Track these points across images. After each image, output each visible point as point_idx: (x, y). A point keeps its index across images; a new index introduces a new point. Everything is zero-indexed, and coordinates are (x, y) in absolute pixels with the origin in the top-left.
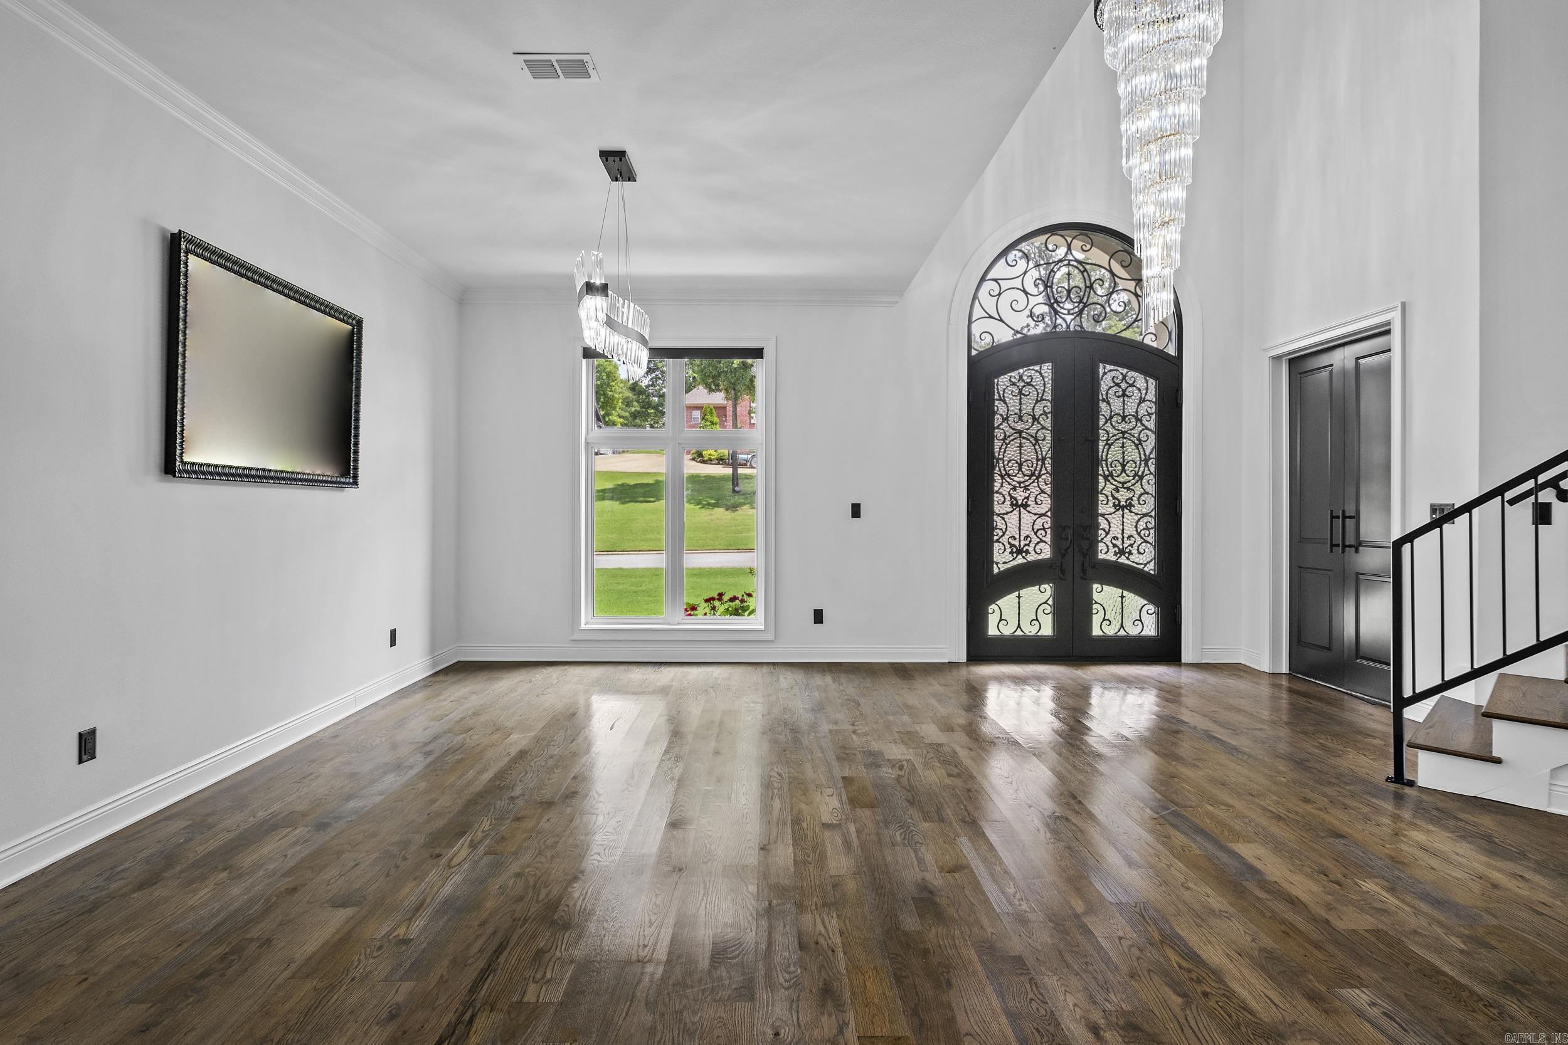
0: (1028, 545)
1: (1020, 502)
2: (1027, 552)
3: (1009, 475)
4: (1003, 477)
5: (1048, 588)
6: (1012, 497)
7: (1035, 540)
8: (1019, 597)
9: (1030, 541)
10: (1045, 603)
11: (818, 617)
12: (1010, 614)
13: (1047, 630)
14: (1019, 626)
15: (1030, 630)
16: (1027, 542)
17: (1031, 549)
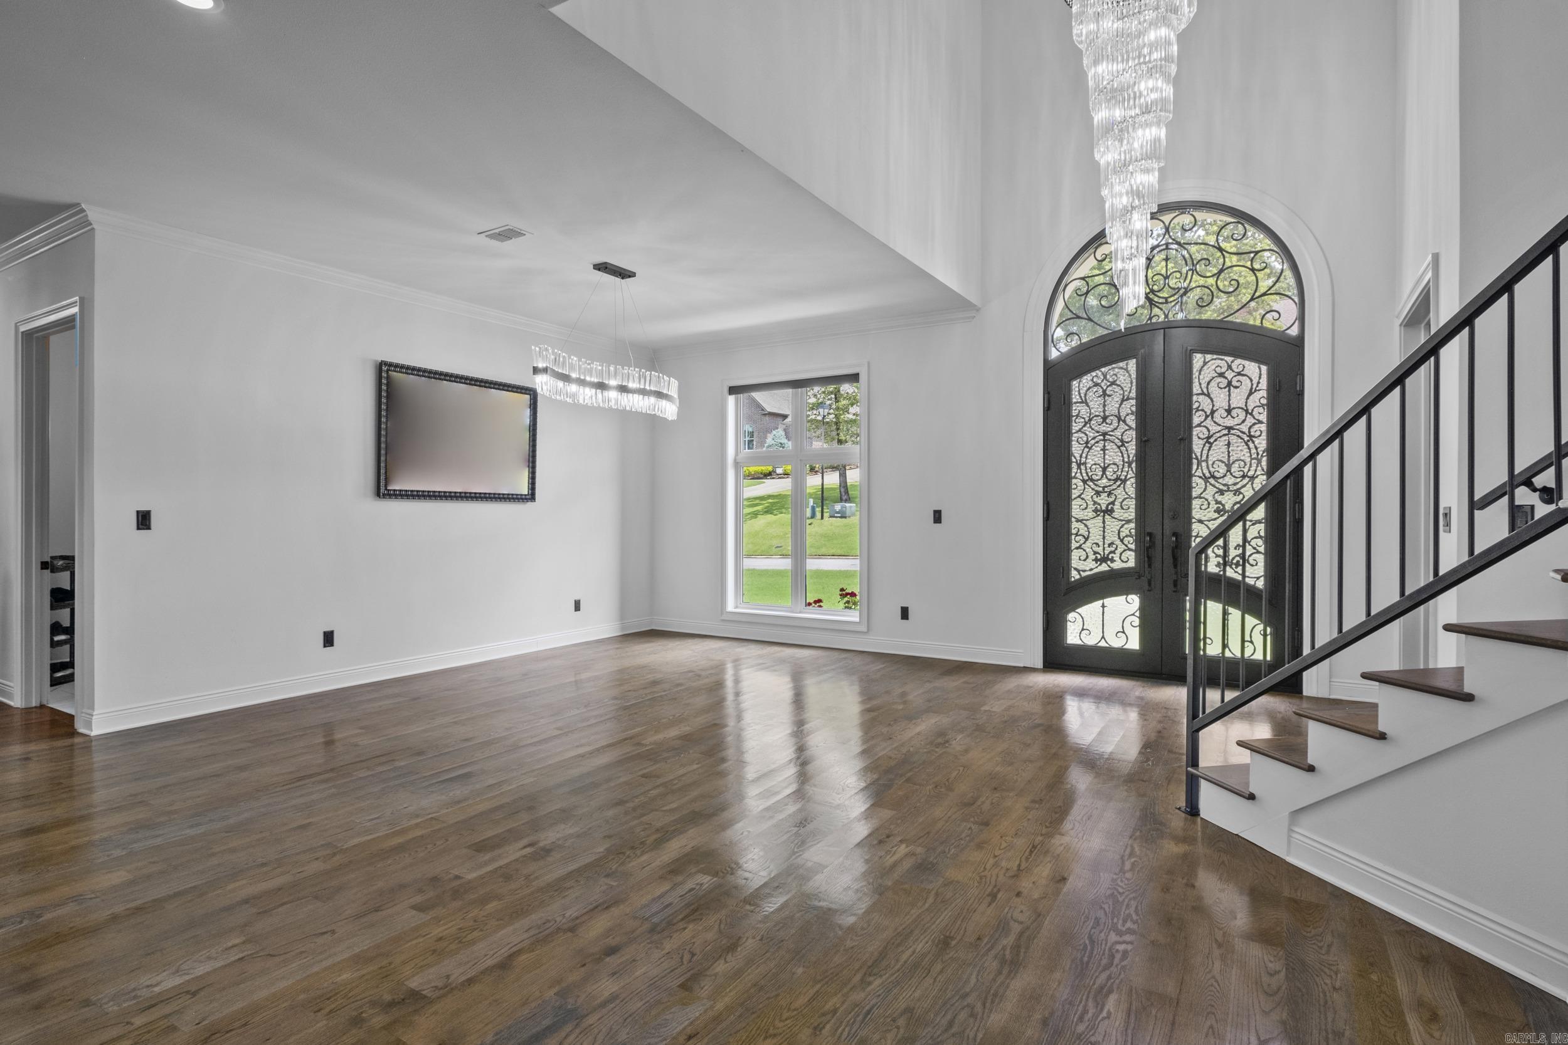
0: (1113, 552)
1: (1104, 508)
2: (1112, 560)
3: (1092, 480)
4: (1084, 482)
5: (1135, 600)
6: (1095, 503)
7: (1121, 548)
8: (1103, 606)
9: (1116, 549)
10: (1133, 615)
11: (905, 613)
12: (1094, 625)
13: (1134, 644)
14: (1103, 637)
15: (1116, 643)
16: (1113, 549)
17: (1116, 558)
